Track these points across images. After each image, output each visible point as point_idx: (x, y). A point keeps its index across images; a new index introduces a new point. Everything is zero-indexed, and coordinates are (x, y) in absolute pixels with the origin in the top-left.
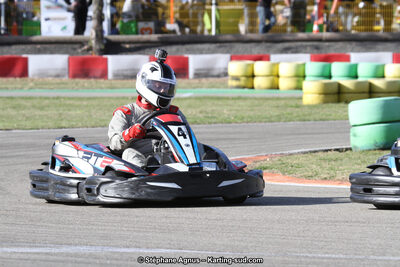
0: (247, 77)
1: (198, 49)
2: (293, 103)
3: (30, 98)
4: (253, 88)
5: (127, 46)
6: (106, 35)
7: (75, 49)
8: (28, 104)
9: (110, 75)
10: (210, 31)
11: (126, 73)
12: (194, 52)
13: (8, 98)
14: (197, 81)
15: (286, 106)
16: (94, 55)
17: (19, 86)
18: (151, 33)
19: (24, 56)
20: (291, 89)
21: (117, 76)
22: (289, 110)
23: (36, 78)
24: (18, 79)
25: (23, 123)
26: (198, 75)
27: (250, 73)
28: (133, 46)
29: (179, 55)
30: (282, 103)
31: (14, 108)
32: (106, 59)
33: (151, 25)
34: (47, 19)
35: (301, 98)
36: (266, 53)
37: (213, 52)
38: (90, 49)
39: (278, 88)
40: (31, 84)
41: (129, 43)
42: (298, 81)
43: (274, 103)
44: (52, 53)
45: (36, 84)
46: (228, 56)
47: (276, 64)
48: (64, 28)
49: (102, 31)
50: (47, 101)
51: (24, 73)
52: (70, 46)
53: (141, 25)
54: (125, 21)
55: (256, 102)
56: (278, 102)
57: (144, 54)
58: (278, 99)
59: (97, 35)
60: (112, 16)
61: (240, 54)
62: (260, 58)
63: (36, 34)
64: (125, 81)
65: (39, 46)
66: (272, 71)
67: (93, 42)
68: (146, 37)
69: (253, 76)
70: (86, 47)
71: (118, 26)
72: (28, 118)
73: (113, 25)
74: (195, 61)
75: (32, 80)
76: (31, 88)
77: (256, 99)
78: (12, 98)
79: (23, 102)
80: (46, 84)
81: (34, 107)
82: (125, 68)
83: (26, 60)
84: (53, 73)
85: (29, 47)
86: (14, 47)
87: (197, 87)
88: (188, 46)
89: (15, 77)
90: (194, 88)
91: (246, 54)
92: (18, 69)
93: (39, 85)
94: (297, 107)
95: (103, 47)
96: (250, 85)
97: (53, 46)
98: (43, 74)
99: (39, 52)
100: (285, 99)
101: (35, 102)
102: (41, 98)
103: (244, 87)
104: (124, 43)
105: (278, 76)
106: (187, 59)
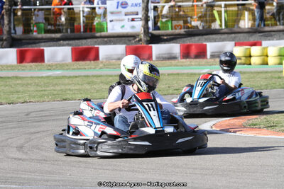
0: (246, 57)
1: (213, 39)
2: (277, 75)
3: (99, 76)
4: (250, 64)
5: (165, 38)
6: (151, 31)
7: (130, 41)
8: (98, 80)
9: (154, 58)
10: (221, 25)
11: (164, 56)
12: (210, 41)
13: (85, 76)
14: (212, 60)
15: (272, 78)
16: (143, 44)
17: (93, 67)
18: (181, 29)
19: (96, 46)
20: (276, 64)
21: (159, 58)
22: (274, 81)
23: (104, 61)
24: (92, 62)
25: (95, 94)
26: (213, 56)
27: (248, 54)
28: (169, 37)
29: (200, 43)
30: (270, 75)
31: (89, 83)
32: (151, 47)
33: (181, 23)
34: (111, 21)
35: (282, 72)
36: (259, 40)
37: (223, 40)
38: (140, 40)
39: (267, 64)
40: (101, 65)
41: (167, 35)
42: (281, 59)
43: (264, 75)
44: (115, 44)
45: (104, 65)
46: (233, 43)
47: (266, 48)
48: (123, 26)
49: (148, 28)
50: (111, 78)
51: (97, 58)
52: (127, 38)
53: (175, 23)
54: (164, 20)
55: (252, 75)
56: (267, 75)
57: (177, 43)
58: (267, 72)
59: (144, 31)
60: (155, 17)
61: (241, 41)
62: (254, 44)
63: (104, 31)
64: (164, 62)
65: (106, 39)
66: (263, 53)
67: (142, 35)
68: (178, 31)
69: (250, 56)
70: (137, 39)
71: (159, 24)
72: (98, 91)
73: (155, 23)
74: (211, 47)
75: (102, 62)
76: (101, 68)
77: (252, 73)
78: (88, 76)
79: (95, 79)
80: (111, 65)
81: (102, 82)
82: (164, 52)
83: (98, 48)
84: (116, 57)
85: (99, 40)
86: (89, 40)
87: (213, 65)
88: (206, 37)
89: (90, 60)
90: (210, 65)
91: (245, 41)
92: (92, 55)
93: (106, 66)
94: (279, 78)
95: (149, 39)
96: (248, 63)
97: (115, 39)
98: (109, 58)
99: (106, 43)
100: (271, 72)
101: (103, 79)
102: (107, 76)
103: (244, 64)
104: (164, 35)
105: (267, 56)
106: (206, 45)
